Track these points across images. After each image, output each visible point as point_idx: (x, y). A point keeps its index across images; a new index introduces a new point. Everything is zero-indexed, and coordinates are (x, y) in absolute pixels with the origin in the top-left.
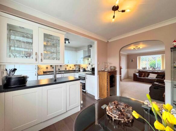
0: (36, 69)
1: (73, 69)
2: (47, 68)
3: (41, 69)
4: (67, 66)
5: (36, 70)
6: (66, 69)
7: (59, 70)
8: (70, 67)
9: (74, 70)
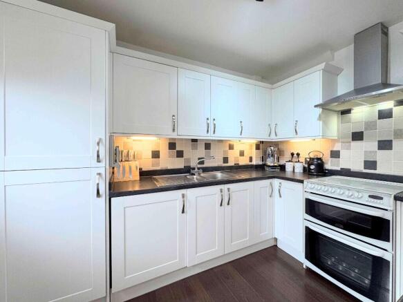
0: (99, 161)
1: (251, 159)
2: (156, 155)
3: (131, 158)
4: (231, 147)
5: (103, 167)
6: (226, 160)
7: (202, 163)
8: (242, 154)
9: (254, 163)
